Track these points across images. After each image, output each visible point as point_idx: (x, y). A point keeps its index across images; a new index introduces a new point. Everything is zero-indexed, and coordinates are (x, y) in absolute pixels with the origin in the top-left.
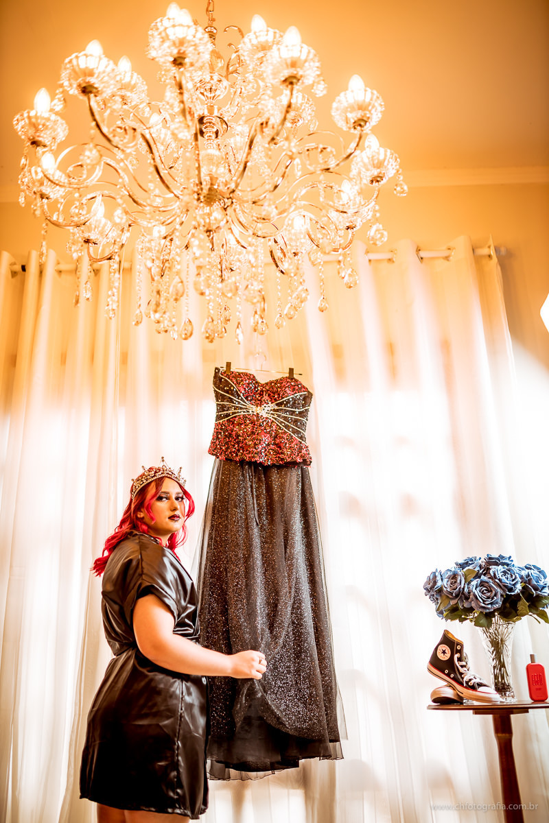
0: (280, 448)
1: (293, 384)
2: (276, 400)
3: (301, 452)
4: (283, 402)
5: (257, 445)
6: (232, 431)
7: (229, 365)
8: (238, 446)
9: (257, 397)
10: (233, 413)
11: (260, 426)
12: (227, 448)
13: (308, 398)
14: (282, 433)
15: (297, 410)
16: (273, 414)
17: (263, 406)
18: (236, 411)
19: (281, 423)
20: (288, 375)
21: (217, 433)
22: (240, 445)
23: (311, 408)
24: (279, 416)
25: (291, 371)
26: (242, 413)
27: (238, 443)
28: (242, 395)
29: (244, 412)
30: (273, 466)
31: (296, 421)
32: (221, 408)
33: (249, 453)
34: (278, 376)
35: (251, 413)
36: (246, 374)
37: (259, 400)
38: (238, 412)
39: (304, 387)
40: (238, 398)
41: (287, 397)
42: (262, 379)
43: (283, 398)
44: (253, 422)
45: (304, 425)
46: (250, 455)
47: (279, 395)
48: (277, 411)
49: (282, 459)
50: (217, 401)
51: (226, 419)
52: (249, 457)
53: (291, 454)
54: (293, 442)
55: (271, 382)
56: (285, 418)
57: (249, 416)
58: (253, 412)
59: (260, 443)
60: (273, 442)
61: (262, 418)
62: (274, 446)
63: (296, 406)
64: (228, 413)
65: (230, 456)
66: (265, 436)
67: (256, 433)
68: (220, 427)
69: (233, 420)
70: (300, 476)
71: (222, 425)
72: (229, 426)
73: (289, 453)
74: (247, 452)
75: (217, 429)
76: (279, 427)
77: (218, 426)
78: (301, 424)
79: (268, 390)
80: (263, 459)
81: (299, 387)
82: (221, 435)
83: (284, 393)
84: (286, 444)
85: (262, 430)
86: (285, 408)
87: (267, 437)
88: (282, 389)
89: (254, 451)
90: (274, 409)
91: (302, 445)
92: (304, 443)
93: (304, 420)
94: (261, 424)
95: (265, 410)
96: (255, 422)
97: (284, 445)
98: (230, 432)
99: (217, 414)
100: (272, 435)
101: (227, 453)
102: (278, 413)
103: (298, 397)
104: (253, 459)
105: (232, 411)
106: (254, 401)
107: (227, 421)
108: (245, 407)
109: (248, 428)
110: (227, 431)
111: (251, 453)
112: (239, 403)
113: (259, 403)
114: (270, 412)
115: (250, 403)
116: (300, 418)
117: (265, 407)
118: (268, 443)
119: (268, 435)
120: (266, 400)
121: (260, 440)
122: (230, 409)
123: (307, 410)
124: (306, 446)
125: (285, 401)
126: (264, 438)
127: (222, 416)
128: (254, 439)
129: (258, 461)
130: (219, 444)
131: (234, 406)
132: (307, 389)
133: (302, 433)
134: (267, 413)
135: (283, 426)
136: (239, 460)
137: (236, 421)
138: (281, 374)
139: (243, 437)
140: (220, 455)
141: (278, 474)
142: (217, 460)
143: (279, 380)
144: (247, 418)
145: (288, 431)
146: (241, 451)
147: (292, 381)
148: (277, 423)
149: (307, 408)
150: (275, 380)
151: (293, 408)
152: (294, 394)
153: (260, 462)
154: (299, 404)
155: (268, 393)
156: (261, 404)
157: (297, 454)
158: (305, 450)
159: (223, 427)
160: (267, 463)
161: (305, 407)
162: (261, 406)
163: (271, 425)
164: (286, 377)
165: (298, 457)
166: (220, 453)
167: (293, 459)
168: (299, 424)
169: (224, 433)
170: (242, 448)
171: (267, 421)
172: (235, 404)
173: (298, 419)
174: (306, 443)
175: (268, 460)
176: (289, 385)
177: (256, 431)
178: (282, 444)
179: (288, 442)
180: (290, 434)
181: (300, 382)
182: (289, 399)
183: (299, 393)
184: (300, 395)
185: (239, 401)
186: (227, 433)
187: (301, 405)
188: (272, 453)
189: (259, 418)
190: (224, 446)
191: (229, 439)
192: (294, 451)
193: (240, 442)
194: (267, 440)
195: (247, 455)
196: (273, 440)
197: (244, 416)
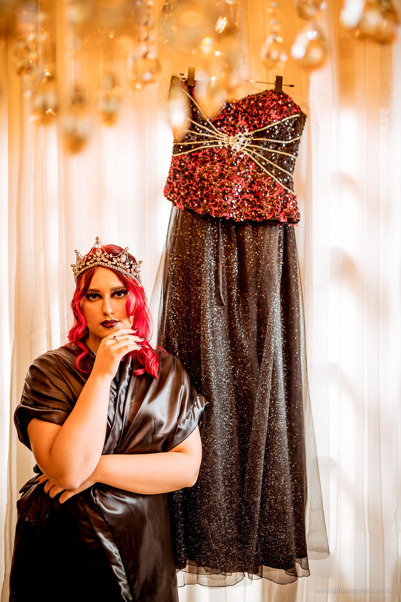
0: (257, 197)
1: (280, 102)
2: (255, 127)
3: (286, 207)
4: (266, 130)
5: (227, 194)
6: (194, 169)
7: (191, 71)
8: (201, 194)
9: (230, 120)
10: (197, 146)
11: (232, 165)
12: (188, 194)
14: (261, 177)
15: (284, 142)
16: (251, 148)
17: (237, 136)
18: (199, 142)
19: (261, 160)
20: (273, 87)
22: (204, 192)
23: (303, 138)
24: (258, 151)
25: (279, 80)
26: (209, 146)
27: (202, 189)
28: (208, 119)
30: (247, 222)
31: (282, 158)
33: (215, 206)
35: (220, 145)
37: (232, 126)
38: (201, 145)
39: (295, 106)
40: (203, 125)
41: (270, 123)
43: (265, 125)
44: (222, 160)
45: (292, 163)
46: (216, 209)
47: (260, 120)
48: (257, 143)
49: (260, 216)
51: (187, 153)
52: (216, 211)
53: (272, 210)
54: (275, 191)
55: (250, 98)
56: (266, 154)
57: (217, 150)
58: (223, 143)
59: (231, 191)
60: (249, 189)
61: (236, 153)
62: (249, 195)
63: (283, 136)
64: (188, 145)
65: (191, 206)
66: (238, 181)
67: (226, 177)
68: (178, 163)
69: (195, 156)
70: (283, 238)
71: (181, 161)
72: (190, 163)
73: (269, 207)
74: (212, 204)
75: (174, 165)
76: (257, 168)
77: (175, 161)
78: (288, 162)
79: (245, 111)
80: (234, 213)
81: (288, 107)
82: (179, 175)
83: (267, 118)
84: (266, 192)
85: (234, 171)
86: (268, 140)
87: (240, 183)
88: (265, 111)
89: (222, 202)
90: (252, 140)
91: (287, 196)
92: (291, 191)
93: (293, 156)
94: (234, 163)
95: (239, 142)
96: (226, 160)
97: (263, 195)
98: (192, 172)
99: (175, 144)
100: (247, 179)
101: (186, 201)
102: (257, 146)
103: (286, 123)
104: (220, 215)
105: (193, 143)
106: (225, 127)
107: (188, 156)
108: (212, 136)
109: (215, 168)
110: (187, 170)
111: (218, 205)
112: (204, 131)
113: (232, 130)
114: (246, 144)
115: (220, 131)
116: (287, 154)
117: (240, 137)
118: (242, 191)
119: (243, 179)
120: (241, 126)
121: (231, 187)
122: (191, 139)
123: (298, 142)
124: (293, 195)
125: (268, 129)
126: (236, 184)
127: (181, 147)
128: (223, 185)
129: (227, 217)
130: (176, 187)
131: (197, 136)
132: (299, 109)
133: (289, 176)
134: (242, 146)
135: (264, 166)
136: (203, 214)
137: (199, 156)
138: (265, 84)
139: (208, 181)
140: (179, 201)
141: (254, 233)
142: (175, 207)
143: (261, 96)
144: (214, 153)
145: (270, 174)
146: (205, 201)
147: (279, 99)
148: (255, 161)
149: (297, 139)
150: (256, 95)
151: (279, 140)
152: (281, 119)
153: (230, 218)
154: (287, 133)
155: (245, 115)
156: (235, 132)
157: (280, 210)
158: (291, 203)
159: (183, 164)
160: (240, 219)
161: (295, 137)
162: (234, 135)
163: (246, 163)
164: (272, 91)
165: (281, 215)
166: (178, 199)
167: (274, 216)
168: (285, 162)
169: (183, 172)
170: (207, 196)
171: (242, 158)
172: (198, 132)
173: (284, 156)
174: (293, 191)
175: (241, 214)
176: (275, 105)
177: (226, 173)
178: (261, 193)
179: (269, 191)
180: (272, 179)
181: (290, 98)
182: (274, 127)
183: (288, 116)
184: (289, 120)
185: (205, 128)
186: (187, 173)
187: (289, 134)
188: (246, 205)
189: (231, 153)
190: (183, 190)
191: (189, 182)
192: (276, 204)
193: (204, 187)
194: (240, 187)
195: (212, 207)
196: (248, 187)
197: (211, 150)
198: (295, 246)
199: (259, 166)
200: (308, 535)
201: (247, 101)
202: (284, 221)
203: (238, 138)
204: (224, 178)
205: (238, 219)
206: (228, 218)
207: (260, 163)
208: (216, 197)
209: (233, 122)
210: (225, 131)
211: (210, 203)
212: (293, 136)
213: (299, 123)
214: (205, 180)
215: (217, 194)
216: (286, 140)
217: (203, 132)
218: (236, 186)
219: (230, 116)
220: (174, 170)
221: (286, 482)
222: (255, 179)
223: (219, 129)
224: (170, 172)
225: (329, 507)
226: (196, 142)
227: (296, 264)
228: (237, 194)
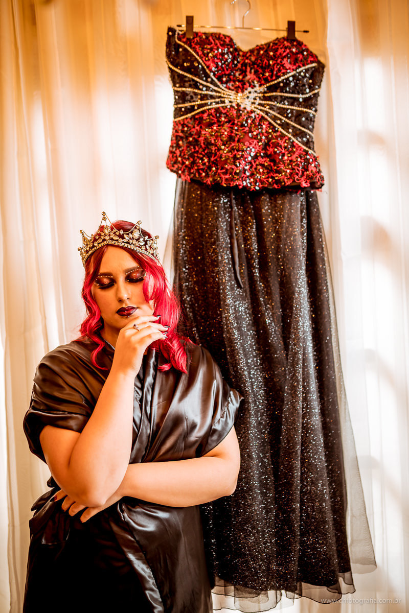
0: (273, 161)
1: (294, 50)
2: (267, 81)
3: (307, 170)
4: (279, 83)
5: (238, 159)
6: (199, 134)
7: (190, 20)
8: (209, 161)
9: (237, 74)
10: (200, 106)
11: (242, 125)
12: (193, 163)
13: (318, 73)
14: (277, 138)
15: (300, 96)
16: (263, 105)
17: (246, 92)
18: (203, 102)
19: (275, 118)
20: (284, 34)
21: (176, 138)
22: (212, 159)
23: (323, 91)
24: (271, 108)
26: (214, 106)
27: (209, 156)
28: (212, 74)
29: (217, 103)
30: (263, 191)
31: (299, 115)
32: (181, 97)
33: (225, 173)
34: (271, 36)
35: (227, 104)
36: (218, 37)
37: (239, 81)
38: (206, 104)
39: (311, 54)
40: (206, 81)
41: (284, 74)
42: (244, 45)
43: (278, 77)
44: (230, 121)
45: (311, 120)
46: (227, 177)
47: (272, 71)
48: (270, 99)
49: (278, 182)
50: (174, 85)
51: (189, 115)
52: (226, 180)
53: (291, 174)
54: (294, 152)
55: (259, 48)
56: (282, 111)
57: (224, 109)
58: (230, 102)
59: (242, 156)
60: (263, 151)
61: (246, 112)
62: (264, 159)
63: (298, 89)
64: (190, 106)
65: (197, 176)
66: (251, 144)
67: (236, 139)
68: (180, 128)
69: (200, 118)
70: (305, 206)
71: (183, 125)
72: (194, 127)
73: (288, 171)
74: (222, 171)
75: (177, 131)
76: (271, 127)
77: (177, 127)
78: (307, 119)
79: (254, 63)
80: (248, 181)
81: (303, 55)
82: (183, 142)
83: (280, 68)
84: (283, 155)
85: (245, 132)
86: (282, 94)
87: (253, 145)
88: (277, 61)
89: (233, 169)
90: (264, 96)
91: (308, 157)
92: (313, 152)
93: (312, 112)
94: (244, 123)
95: (249, 99)
96: (235, 121)
97: (280, 157)
98: (196, 137)
99: (176, 106)
100: (261, 140)
101: (192, 171)
102: (270, 103)
103: (302, 74)
104: (232, 183)
105: (197, 103)
106: (232, 83)
107: (191, 119)
108: (218, 94)
109: (223, 131)
110: (191, 135)
111: (229, 172)
112: (208, 88)
113: (241, 86)
114: (258, 101)
115: (226, 87)
116: (305, 110)
117: (250, 93)
118: (256, 155)
119: (255, 141)
120: (250, 81)
121: (243, 151)
122: (194, 99)
123: (316, 95)
124: (314, 157)
125: (282, 81)
126: (249, 147)
127: (183, 109)
128: (234, 150)
129: (240, 185)
130: (180, 156)
131: (201, 94)
132: (317, 57)
133: (309, 135)
134: (253, 103)
135: (279, 125)
136: (211, 184)
137: (204, 118)
138: (275, 32)
139: (216, 146)
140: (183, 172)
141: (271, 203)
142: (180, 180)
143: (271, 44)
144: (221, 113)
145: (287, 134)
146: (214, 169)
147: (293, 46)
148: (269, 119)
149: (316, 91)
150: (266, 44)
151: (295, 94)
152: (296, 69)
153: (243, 186)
154: (304, 85)
155: (254, 68)
156: (243, 88)
157: (300, 173)
158: (313, 165)
159: (186, 129)
160: (255, 188)
161: (313, 90)
162: (243, 92)
163: (259, 123)
164: (283, 38)
165: (302, 179)
166: (182, 170)
167: (294, 181)
168: (303, 119)
169: (187, 138)
170: (215, 163)
171: (254, 117)
172: (202, 90)
173: (302, 112)
174: (314, 152)
175: (256, 182)
176: (288, 54)
177: (236, 135)
178: (277, 156)
179: (286, 153)
180: (289, 139)
181: (305, 46)
182: (288, 78)
183: (304, 65)
184: (305, 69)
185: (209, 84)
186: (191, 139)
187: (307, 86)
188: (261, 170)
189: (241, 112)
190: (188, 159)
191: (195, 148)
192: (296, 168)
193: (211, 153)
194: (253, 150)
195: (222, 176)
196: (263, 149)
197: (217, 110)
198: (319, 216)
199: (273, 125)
200: (351, 545)
201: (255, 53)
202: (306, 186)
203: (248, 95)
204: (234, 141)
205: (252, 187)
206: (241, 187)
207: (275, 122)
208: (226, 162)
209: (241, 77)
210: (233, 88)
211: (219, 171)
212: (311, 89)
213: (317, 74)
214: (212, 144)
215: (226, 160)
216: (303, 94)
217: (206, 90)
218: (249, 149)
219: (237, 71)
220: (177, 137)
221: (324, 488)
222: (269, 140)
223: (225, 85)
224: (172, 140)
225: (373, 513)
226: (199, 102)
227: (321, 236)
228: (250, 158)
